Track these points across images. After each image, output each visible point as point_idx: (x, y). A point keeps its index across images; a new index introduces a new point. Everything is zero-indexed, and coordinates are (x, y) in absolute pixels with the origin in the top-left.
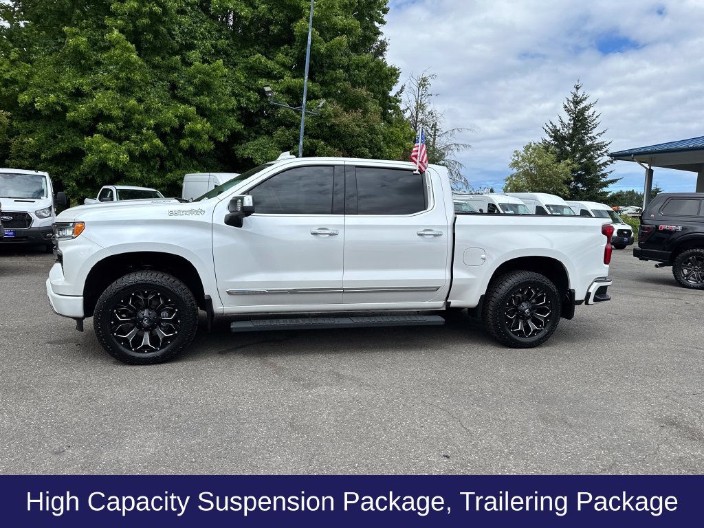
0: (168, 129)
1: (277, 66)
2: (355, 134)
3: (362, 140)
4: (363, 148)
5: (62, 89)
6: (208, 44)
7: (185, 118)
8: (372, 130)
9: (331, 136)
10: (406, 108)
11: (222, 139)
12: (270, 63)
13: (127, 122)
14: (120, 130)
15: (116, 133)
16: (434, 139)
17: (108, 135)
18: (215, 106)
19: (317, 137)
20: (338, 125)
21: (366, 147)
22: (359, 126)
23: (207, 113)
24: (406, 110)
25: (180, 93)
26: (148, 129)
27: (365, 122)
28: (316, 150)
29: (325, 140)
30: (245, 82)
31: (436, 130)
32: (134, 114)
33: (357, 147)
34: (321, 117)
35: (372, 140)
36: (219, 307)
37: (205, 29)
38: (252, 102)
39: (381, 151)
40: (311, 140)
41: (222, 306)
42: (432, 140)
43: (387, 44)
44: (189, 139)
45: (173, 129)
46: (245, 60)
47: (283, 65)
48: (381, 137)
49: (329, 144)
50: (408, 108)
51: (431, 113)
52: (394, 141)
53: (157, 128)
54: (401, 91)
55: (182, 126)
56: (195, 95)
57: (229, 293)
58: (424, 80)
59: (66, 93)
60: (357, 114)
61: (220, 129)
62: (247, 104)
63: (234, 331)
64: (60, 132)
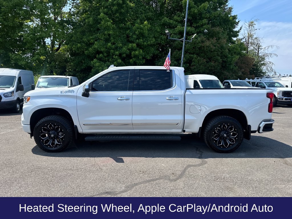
0: (124, 55)
1: (174, 22)
2: (213, 50)
3: (217, 53)
4: (217, 57)
5: (83, 42)
6: (143, 16)
7: (132, 50)
8: (222, 47)
9: (200, 52)
10: (243, 37)
11: (149, 58)
12: (171, 21)
13: (108, 53)
14: (105, 57)
15: (104, 58)
16: (258, 51)
17: (100, 60)
18: (145, 43)
19: (193, 54)
20: (203, 47)
21: (219, 56)
22: (215, 46)
23: (142, 47)
24: (243, 38)
25: (131, 39)
26: (116, 56)
27: (219, 44)
28: (192, 60)
29: (197, 54)
30: (160, 31)
31: (259, 46)
32: (110, 50)
33: (214, 57)
34: (195, 44)
35: (222, 52)
36: (80, 131)
37: (142, 9)
38: (163, 40)
39: (227, 57)
40: (190, 55)
41: (82, 130)
42: (257, 51)
43: (232, 9)
44: (134, 59)
45: (127, 55)
46: (160, 21)
47: (176, 21)
48: (227, 50)
49: (199, 56)
50: (244, 37)
51: (256, 38)
52: (235, 53)
53: (120, 55)
54: (240, 29)
55: (131, 54)
56: (137, 39)
57: (84, 124)
58: (252, 23)
59: (85, 43)
60: (214, 40)
61: (148, 54)
62: (161, 41)
63: (86, 140)
64: (84, 60)
